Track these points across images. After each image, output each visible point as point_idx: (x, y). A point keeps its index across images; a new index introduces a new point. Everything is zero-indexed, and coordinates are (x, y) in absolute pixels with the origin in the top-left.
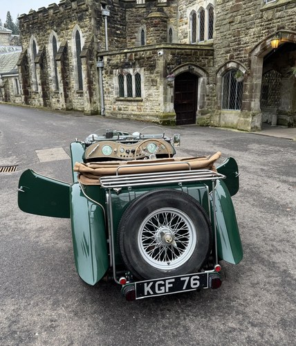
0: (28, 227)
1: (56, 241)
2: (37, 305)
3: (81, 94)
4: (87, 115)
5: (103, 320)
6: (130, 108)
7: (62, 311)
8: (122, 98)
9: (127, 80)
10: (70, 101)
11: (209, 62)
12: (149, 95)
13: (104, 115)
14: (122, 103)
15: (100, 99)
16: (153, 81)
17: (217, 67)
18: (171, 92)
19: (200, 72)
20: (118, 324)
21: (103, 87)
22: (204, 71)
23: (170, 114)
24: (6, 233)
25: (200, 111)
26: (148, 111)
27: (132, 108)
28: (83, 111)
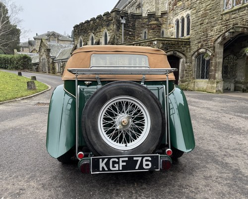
11: (187, 49)
17: (192, 52)
19: (181, 55)
22: (184, 54)
25: (181, 80)
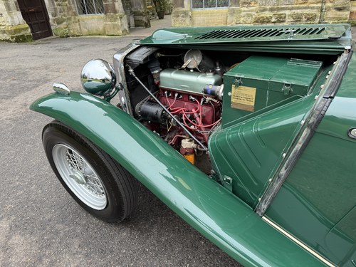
23: (21, 27)
25: (54, 20)
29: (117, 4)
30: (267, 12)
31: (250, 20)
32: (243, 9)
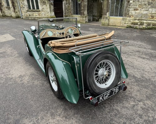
0: (13, 76)
1: (33, 81)
2: (43, 118)
3: (9, 8)
4: (14, 18)
5: (81, 117)
6: (35, 14)
7: (58, 118)
8: (30, 10)
9: (31, 2)
10: (4, 12)
12: (43, 8)
13: (22, 18)
14: (30, 12)
15: (19, 11)
16: (44, 2)
18: (52, 7)
20: (88, 117)
21: (20, 5)
23: (53, 17)
24: (2, 82)
25: (65, 16)
26: (43, 16)
27: (36, 15)
28: (11, 17)
29: (85, 12)
30: (137, 21)
31: (130, 23)
32: (128, 18)
